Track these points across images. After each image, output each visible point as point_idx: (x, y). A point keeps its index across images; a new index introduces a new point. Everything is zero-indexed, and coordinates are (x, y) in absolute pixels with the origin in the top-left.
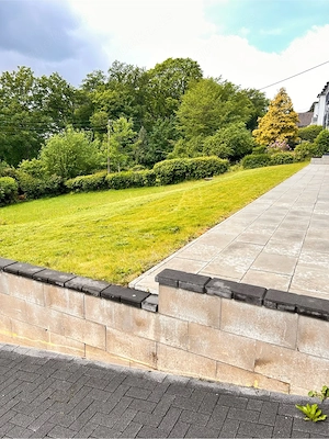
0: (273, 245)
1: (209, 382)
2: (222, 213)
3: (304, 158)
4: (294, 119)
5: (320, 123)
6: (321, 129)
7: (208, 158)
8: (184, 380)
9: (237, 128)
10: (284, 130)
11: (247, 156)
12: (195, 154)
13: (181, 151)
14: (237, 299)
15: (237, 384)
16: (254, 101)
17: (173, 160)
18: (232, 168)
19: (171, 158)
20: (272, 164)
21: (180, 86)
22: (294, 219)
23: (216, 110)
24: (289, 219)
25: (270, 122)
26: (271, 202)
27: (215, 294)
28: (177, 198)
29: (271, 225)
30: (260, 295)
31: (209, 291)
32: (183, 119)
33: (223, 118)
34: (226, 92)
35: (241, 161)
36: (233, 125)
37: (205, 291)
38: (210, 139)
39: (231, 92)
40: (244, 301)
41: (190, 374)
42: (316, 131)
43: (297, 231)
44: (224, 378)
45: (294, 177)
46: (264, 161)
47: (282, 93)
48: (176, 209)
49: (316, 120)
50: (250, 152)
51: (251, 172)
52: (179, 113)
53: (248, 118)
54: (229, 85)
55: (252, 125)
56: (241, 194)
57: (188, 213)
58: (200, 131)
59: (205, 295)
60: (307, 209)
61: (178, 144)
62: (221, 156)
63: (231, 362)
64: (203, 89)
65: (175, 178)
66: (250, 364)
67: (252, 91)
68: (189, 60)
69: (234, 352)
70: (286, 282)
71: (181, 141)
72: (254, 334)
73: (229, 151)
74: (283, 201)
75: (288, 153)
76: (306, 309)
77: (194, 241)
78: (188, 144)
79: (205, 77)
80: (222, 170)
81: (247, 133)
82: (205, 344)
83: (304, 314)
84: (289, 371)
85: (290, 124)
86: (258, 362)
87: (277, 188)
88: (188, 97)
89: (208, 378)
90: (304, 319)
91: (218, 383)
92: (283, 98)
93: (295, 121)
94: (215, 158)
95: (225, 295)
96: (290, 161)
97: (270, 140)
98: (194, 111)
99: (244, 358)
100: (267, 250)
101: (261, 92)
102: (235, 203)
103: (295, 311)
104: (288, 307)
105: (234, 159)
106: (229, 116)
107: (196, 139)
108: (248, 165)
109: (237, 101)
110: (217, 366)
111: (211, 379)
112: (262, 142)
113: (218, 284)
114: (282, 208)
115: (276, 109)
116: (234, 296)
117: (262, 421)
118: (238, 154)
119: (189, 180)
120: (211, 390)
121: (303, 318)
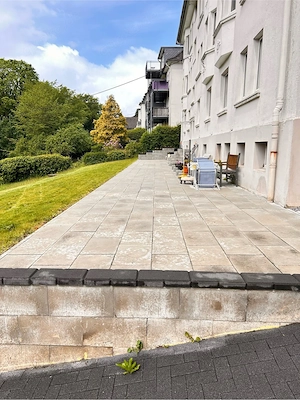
0: (102, 230)
1: (44, 367)
2: (59, 206)
3: (133, 155)
4: (123, 121)
5: (143, 126)
6: (144, 130)
7: (51, 156)
8: (18, 374)
9: (76, 128)
10: (116, 131)
11: (87, 154)
12: (38, 152)
13: (23, 149)
14: (61, 284)
15: (69, 361)
16: (89, 105)
17: (15, 158)
18: (75, 164)
19: (13, 156)
20: (108, 160)
21: (16, 86)
22: (121, 206)
23: (55, 111)
24: (118, 206)
25: (104, 124)
26: (104, 193)
27: (40, 284)
28: (16, 196)
29: (103, 213)
30: (81, 277)
31: (34, 282)
32: (22, 119)
33: (62, 119)
34: (63, 95)
35: (82, 158)
36: (72, 126)
37: (30, 283)
38: (51, 138)
39: (67, 96)
40: (67, 284)
41: (24, 365)
42: (140, 132)
43: (122, 216)
44: (57, 359)
45: (126, 170)
46: (101, 158)
47: (111, 100)
48: (14, 207)
49: (140, 123)
50: (89, 150)
51: (91, 167)
52: (18, 112)
53: (85, 120)
54: (65, 90)
55: (89, 126)
56: (79, 188)
57: (26, 209)
58: (41, 130)
59: (31, 287)
60: (132, 196)
61: (19, 143)
62: (64, 154)
63: (62, 343)
64: (40, 91)
65: (19, 175)
66: (78, 340)
67: (87, 96)
68: (22, 63)
69: (63, 333)
70: (109, 260)
71: (22, 140)
72: (79, 312)
73: (71, 149)
74: (114, 192)
75: (120, 151)
76: (118, 280)
77: (29, 236)
78: (30, 142)
79: (40, 80)
80: (65, 166)
81: (85, 133)
82: (36, 333)
83: (117, 285)
84: (111, 336)
85: (120, 126)
86: (86, 336)
87: (111, 181)
88: (25, 98)
89: (42, 364)
90: (117, 290)
91: (53, 366)
92: (112, 104)
93: (124, 124)
94: (58, 155)
95: (50, 283)
96: (123, 157)
97: (105, 140)
98: (32, 112)
99: (73, 336)
100: (96, 235)
101: (95, 97)
102: (72, 197)
103: (110, 284)
104: (103, 282)
105: (76, 156)
106: (67, 117)
107: (37, 138)
108: (88, 162)
109: (74, 104)
110: (50, 350)
111: (46, 363)
112: (99, 141)
113: (44, 274)
114: (113, 197)
115: (107, 113)
116: (58, 282)
117: (90, 387)
118: (79, 152)
119: (33, 177)
120: (45, 375)
121: (116, 288)
